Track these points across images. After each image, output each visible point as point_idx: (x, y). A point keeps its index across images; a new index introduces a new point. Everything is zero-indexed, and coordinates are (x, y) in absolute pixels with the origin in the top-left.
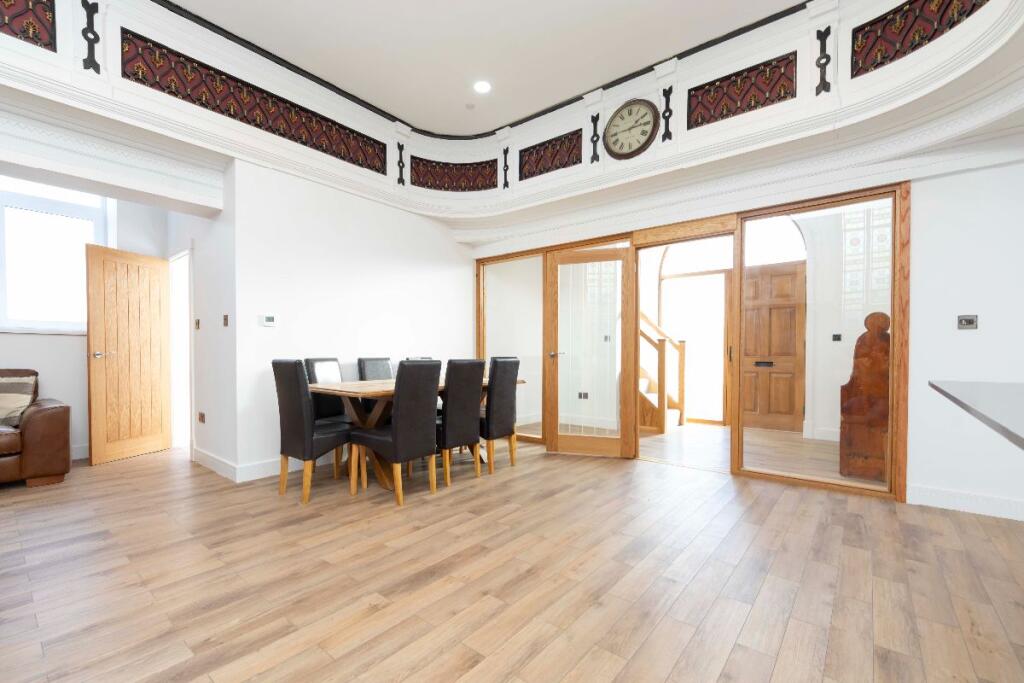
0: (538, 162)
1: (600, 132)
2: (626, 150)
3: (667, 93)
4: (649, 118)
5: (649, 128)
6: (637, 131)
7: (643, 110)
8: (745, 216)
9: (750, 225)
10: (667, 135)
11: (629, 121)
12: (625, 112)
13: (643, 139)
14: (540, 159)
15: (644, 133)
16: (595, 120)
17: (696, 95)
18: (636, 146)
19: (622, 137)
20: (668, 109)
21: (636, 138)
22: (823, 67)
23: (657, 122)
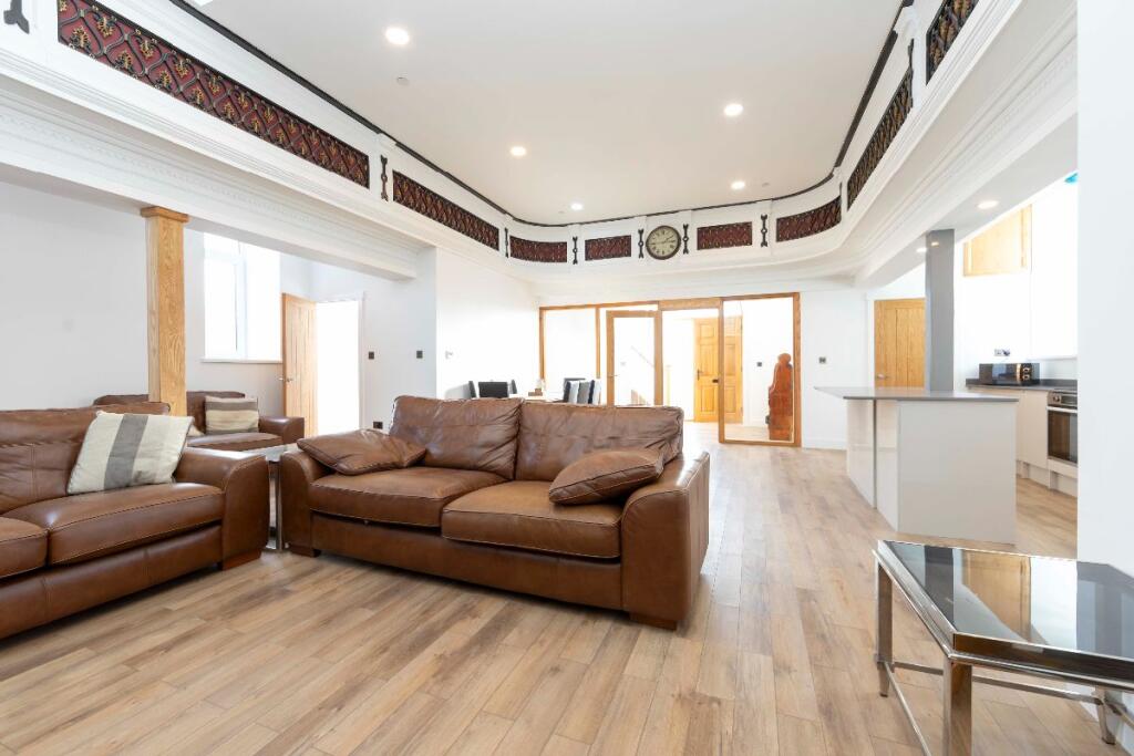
0: (599, 249)
1: (644, 240)
2: (661, 254)
3: (686, 227)
4: (675, 238)
5: (675, 244)
6: (668, 245)
7: (671, 233)
8: (723, 299)
9: (726, 303)
10: (686, 251)
11: (663, 238)
12: (660, 232)
13: (672, 250)
14: (600, 249)
15: (672, 247)
16: (641, 232)
17: (702, 232)
18: (666, 254)
19: (658, 247)
20: (686, 236)
21: (668, 249)
22: (764, 234)
23: (679, 242)
